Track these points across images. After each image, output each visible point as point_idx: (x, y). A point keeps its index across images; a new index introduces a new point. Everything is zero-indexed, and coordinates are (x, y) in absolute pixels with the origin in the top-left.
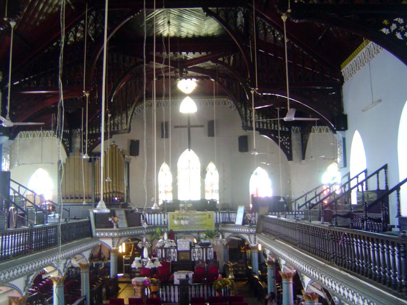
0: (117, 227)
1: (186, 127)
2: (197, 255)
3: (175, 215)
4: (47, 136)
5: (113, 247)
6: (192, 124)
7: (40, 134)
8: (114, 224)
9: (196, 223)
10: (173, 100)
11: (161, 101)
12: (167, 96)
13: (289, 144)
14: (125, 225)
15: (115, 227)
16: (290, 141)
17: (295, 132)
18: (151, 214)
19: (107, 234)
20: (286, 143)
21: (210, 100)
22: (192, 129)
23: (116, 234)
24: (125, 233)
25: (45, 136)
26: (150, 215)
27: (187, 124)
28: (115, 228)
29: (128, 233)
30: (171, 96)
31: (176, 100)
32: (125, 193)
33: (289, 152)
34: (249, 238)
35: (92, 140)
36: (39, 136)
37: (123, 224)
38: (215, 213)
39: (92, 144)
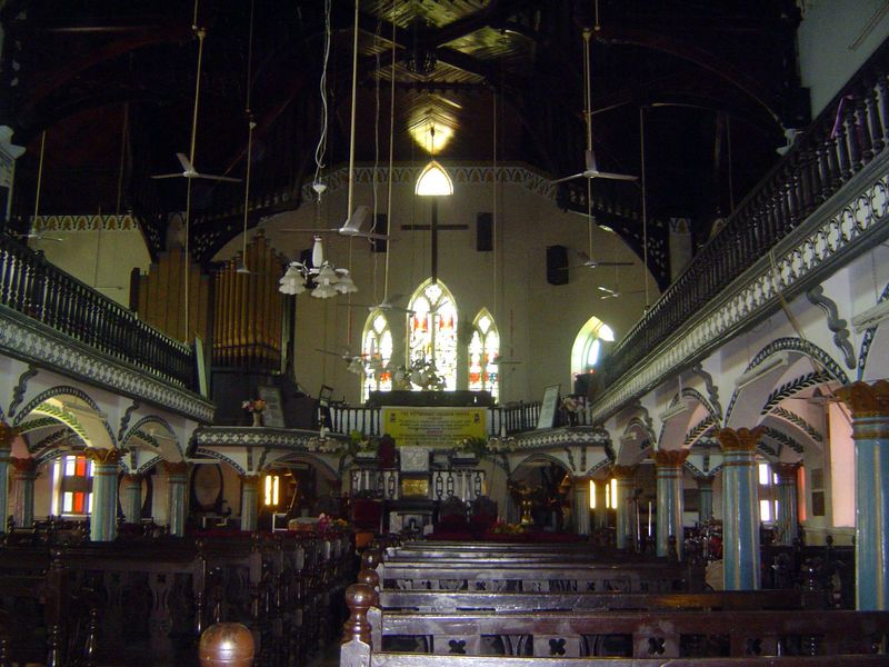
0: (261, 423)
1: (427, 227)
2: (445, 485)
3: (397, 413)
4: (112, 226)
5: (250, 470)
6: (440, 221)
7: (96, 222)
8: (255, 415)
9: (446, 432)
10: (400, 169)
11: (371, 169)
12: (384, 158)
13: (663, 256)
14: (280, 424)
15: (255, 423)
16: (665, 248)
17: (677, 229)
18: (342, 410)
19: (235, 438)
20: (657, 253)
21: (483, 169)
22: (442, 234)
23: (257, 439)
24: (280, 440)
25: (107, 226)
26: (339, 411)
27: (429, 221)
28: (255, 426)
29: (286, 441)
30: (395, 159)
31: (407, 169)
32: (284, 354)
33: (663, 274)
34: (571, 458)
35: (212, 236)
36: (92, 226)
37: (275, 418)
38: (490, 411)
39: (212, 243)
